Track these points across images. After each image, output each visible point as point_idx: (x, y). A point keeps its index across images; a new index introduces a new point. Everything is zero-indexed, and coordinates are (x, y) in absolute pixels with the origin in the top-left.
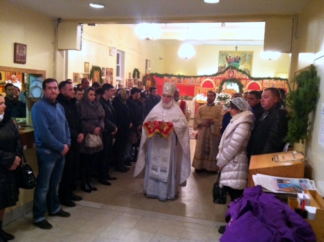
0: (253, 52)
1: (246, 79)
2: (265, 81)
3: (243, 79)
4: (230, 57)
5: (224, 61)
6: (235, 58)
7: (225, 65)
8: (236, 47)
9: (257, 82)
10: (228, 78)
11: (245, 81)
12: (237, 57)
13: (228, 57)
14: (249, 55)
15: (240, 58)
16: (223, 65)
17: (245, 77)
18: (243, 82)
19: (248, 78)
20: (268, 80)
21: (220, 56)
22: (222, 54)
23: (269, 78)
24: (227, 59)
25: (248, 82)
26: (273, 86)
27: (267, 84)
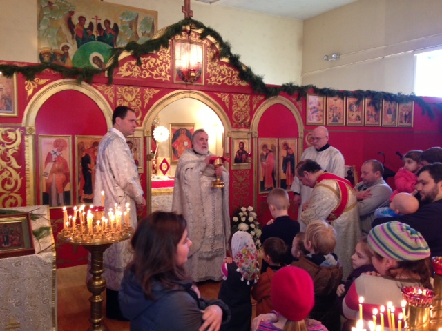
0: (156, 14)
4: (82, 19)
5: (60, 33)
6: (99, 25)
7: (66, 48)
11: (247, 98)
12: (107, 22)
13: (75, 21)
14: (145, 21)
15: (116, 25)
16: (57, 48)
21: (41, 9)
22: (50, 4)
24: (71, 26)
25: (258, 105)
26: (335, 120)
27: (317, 111)
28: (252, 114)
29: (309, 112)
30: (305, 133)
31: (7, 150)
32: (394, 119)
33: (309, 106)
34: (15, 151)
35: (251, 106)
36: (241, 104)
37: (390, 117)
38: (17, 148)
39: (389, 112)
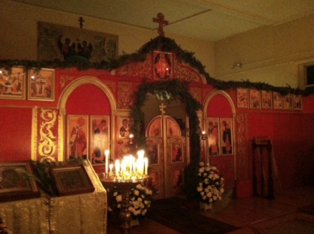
1: (200, 85)
2: (240, 90)
3: (195, 84)
5: (52, 50)
6: (80, 46)
8: (81, 20)
9: (224, 93)
10: (155, 78)
11: (199, 90)
14: (110, 42)
15: (90, 47)
17: (197, 80)
18: (195, 95)
19: (205, 82)
20: (245, 91)
22: (46, 30)
23: (247, 84)
25: (206, 95)
28: (203, 99)
30: (237, 114)
31: (47, 125)
32: (290, 106)
33: (238, 96)
34: (52, 126)
35: (202, 95)
38: (53, 124)
39: (287, 101)
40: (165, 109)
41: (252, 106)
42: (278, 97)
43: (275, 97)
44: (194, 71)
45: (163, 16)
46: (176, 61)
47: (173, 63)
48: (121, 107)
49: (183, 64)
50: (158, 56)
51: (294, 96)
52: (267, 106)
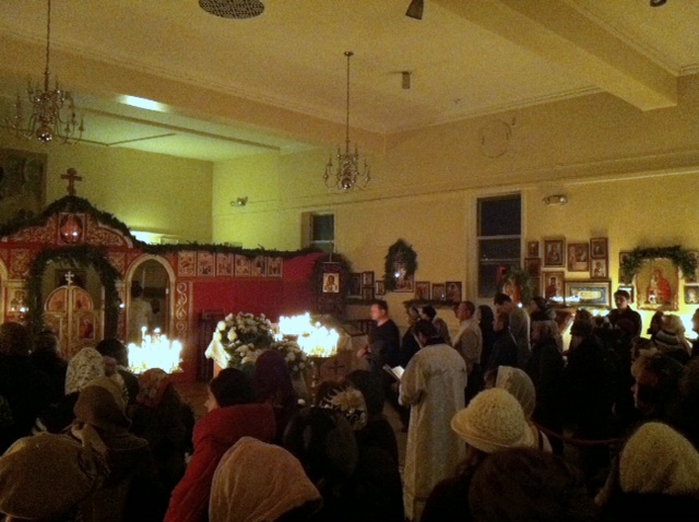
0: (45, 156)
1: (124, 248)
3: (116, 249)
9: (158, 258)
10: (60, 243)
11: (122, 256)
14: (34, 164)
17: (120, 243)
18: (116, 261)
19: (130, 245)
20: (191, 254)
23: (194, 247)
25: (132, 261)
26: (205, 272)
27: (187, 265)
28: (126, 267)
29: (180, 265)
30: (176, 283)
32: (262, 272)
33: (180, 262)
35: (126, 261)
36: (117, 260)
37: (259, 269)
39: (259, 265)
40: (72, 279)
41: (200, 274)
42: (242, 262)
43: (239, 262)
44: (115, 233)
45: (75, 172)
46: (89, 223)
47: (86, 225)
48: (13, 278)
49: (100, 225)
50: (66, 217)
51: (270, 259)
52: (224, 272)
